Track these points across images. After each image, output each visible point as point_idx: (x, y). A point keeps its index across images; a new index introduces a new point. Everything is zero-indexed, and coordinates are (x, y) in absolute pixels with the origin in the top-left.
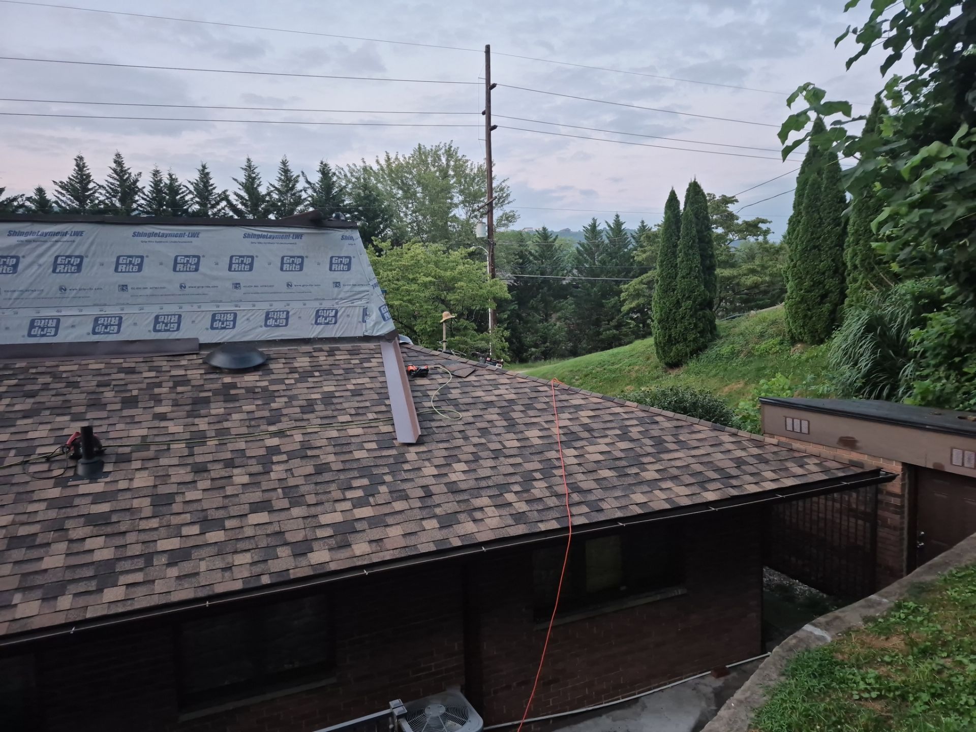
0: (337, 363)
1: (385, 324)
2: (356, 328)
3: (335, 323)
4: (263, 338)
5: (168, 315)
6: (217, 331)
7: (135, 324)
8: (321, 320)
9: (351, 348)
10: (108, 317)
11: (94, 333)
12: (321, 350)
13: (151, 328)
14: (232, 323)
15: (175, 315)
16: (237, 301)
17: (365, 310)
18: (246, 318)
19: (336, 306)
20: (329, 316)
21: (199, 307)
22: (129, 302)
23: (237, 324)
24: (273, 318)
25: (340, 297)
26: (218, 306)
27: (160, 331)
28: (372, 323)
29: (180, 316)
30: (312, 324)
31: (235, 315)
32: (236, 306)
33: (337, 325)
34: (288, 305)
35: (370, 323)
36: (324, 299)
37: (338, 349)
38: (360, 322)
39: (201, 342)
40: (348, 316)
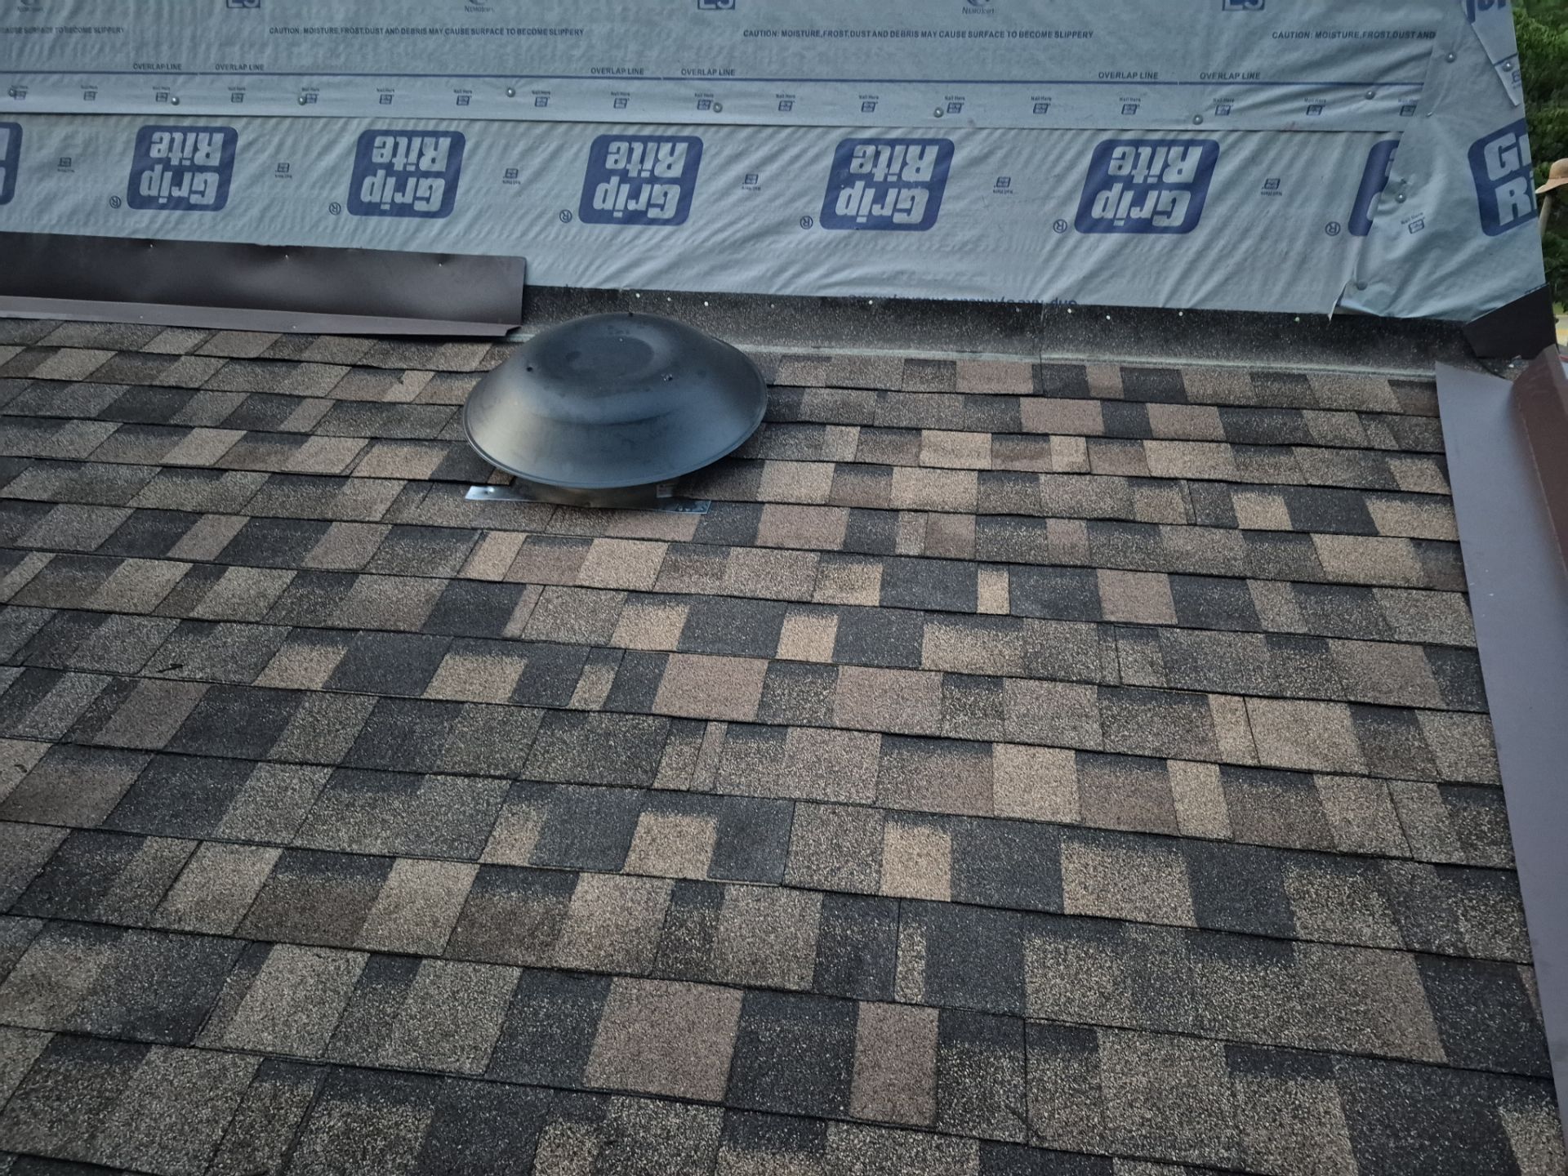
0: (1145, 504)
1: (1489, 252)
2: (1303, 260)
3: (1190, 224)
4: (807, 284)
5: (410, 135)
6: (609, 229)
7: (283, 170)
8: (1113, 203)
9: (1242, 390)
10: (185, 131)
11: (137, 200)
12: (1074, 386)
13: (341, 193)
14: (675, 191)
15: (436, 134)
16: (710, 76)
17: (1381, 155)
18: (740, 168)
19: (1214, 126)
20: (1159, 185)
21: (542, 100)
22: (265, 60)
23: (696, 202)
24: (869, 179)
25: (1247, 66)
26: (621, 101)
27: (372, 209)
28: (1407, 241)
29: (458, 141)
30: (1058, 225)
31: (695, 148)
32: (704, 103)
33: (1199, 236)
34: (957, 107)
35: (1393, 239)
36: (1151, 80)
37: (1173, 392)
38: (1332, 229)
39: (535, 279)
40: (1272, 187)
